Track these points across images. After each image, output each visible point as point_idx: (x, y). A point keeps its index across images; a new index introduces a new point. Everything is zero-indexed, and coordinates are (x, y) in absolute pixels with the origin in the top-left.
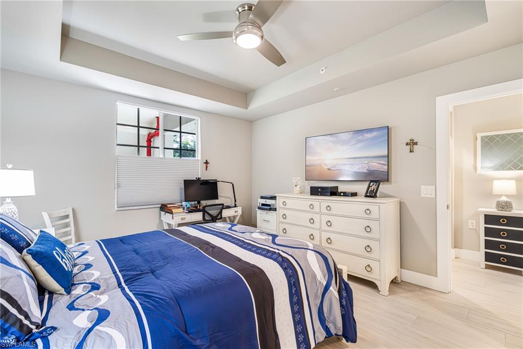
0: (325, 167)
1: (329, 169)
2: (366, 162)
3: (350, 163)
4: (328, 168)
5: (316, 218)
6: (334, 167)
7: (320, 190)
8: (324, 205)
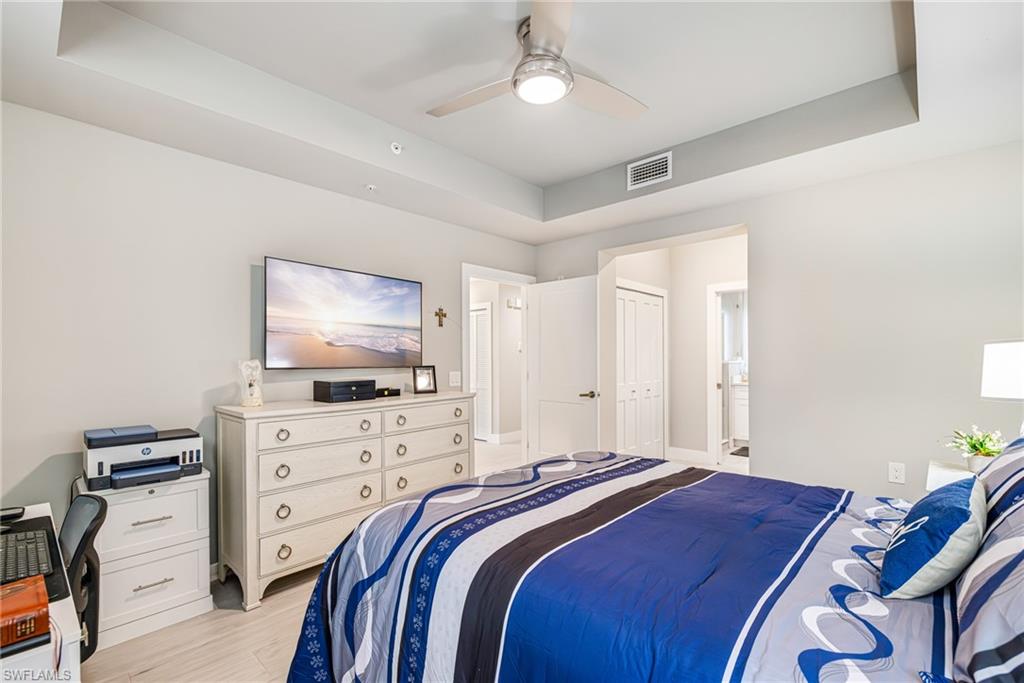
0: (321, 338)
1: (329, 344)
2: (395, 335)
3: (371, 334)
4: (328, 340)
5: (374, 447)
6: (341, 339)
7: (354, 388)
8: (391, 417)
